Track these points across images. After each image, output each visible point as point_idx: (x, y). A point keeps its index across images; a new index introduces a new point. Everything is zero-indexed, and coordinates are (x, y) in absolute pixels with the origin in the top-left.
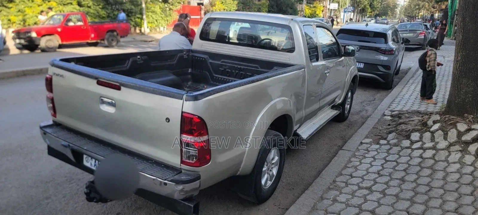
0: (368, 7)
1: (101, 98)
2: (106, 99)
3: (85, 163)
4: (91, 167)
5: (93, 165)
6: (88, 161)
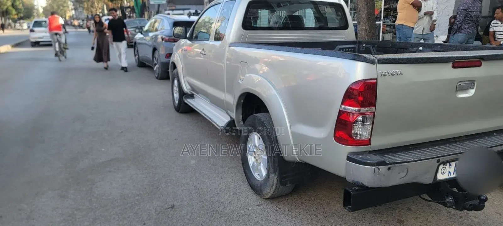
0: (11, 8)
1: (459, 84)
2: (465, 83)
3: (440, 177)
4: (450, 177)
5: (452, 173)
6: (445, 172)
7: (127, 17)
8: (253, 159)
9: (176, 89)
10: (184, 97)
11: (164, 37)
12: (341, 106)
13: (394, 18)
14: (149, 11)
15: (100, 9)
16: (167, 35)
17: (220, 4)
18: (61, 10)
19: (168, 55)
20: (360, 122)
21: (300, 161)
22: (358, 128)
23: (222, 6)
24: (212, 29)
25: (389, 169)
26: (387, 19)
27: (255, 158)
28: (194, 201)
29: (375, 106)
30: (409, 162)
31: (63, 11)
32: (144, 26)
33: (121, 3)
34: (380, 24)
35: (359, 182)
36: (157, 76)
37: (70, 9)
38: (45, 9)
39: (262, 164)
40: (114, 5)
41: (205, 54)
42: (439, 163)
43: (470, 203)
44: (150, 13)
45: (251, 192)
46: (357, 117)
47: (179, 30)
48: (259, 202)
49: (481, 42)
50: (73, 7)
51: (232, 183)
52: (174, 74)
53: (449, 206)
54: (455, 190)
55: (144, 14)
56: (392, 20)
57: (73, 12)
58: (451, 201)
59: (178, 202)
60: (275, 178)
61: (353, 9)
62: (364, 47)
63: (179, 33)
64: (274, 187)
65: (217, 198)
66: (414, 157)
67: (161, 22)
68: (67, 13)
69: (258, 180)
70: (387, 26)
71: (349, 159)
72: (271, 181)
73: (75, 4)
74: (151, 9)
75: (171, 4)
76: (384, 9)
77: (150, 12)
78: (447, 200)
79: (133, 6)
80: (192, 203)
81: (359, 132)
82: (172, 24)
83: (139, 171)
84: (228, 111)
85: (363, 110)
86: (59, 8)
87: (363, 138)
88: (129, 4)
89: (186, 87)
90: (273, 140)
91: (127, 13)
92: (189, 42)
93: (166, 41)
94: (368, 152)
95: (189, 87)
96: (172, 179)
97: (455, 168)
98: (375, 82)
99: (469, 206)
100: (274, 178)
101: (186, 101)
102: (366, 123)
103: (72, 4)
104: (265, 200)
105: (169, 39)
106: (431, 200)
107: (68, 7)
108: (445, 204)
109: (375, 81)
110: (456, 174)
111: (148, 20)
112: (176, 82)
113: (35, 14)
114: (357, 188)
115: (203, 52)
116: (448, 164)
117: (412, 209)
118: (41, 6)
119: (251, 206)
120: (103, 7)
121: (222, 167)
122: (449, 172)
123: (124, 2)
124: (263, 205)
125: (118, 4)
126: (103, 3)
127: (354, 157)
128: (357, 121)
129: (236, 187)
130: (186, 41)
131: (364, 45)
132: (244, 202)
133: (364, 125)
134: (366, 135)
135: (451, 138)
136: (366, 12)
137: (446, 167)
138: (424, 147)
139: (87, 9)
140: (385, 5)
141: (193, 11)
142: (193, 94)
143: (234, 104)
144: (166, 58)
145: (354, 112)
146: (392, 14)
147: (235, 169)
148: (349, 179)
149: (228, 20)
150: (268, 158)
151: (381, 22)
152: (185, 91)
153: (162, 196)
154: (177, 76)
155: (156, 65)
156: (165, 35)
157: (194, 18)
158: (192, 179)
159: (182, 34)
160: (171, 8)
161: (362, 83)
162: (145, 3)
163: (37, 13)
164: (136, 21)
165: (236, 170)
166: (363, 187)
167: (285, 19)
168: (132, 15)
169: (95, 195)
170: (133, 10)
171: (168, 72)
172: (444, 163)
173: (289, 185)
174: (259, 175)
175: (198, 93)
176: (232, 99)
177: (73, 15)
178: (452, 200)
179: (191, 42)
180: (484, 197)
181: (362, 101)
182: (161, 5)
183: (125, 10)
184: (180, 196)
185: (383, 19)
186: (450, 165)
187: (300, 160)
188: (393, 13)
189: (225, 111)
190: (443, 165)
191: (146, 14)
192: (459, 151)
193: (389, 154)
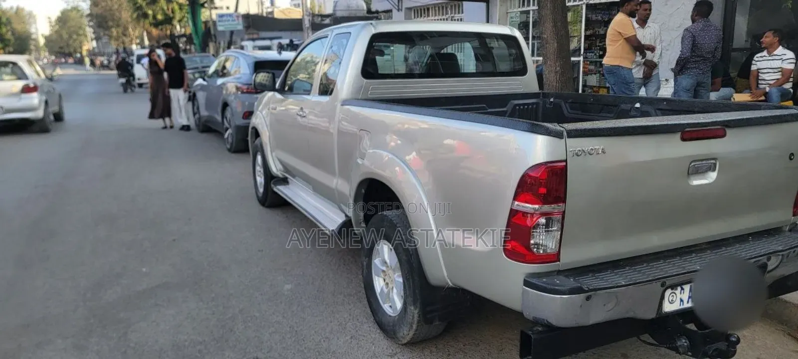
1: (692, 164)
2: (701, 163)
3: (668, 307)
4: (682, 307)
5: (685, 302)
6: (674, 299)
7: (181, 50)
8: (382, 283)
9: (259, 169)
10: (272, 182)
11: (239, 85)
12: (512, 204)
13: (601, 50)
14: (215, 42)
15: (137, 38)
16: (245, 83)
17: (327, 37)
18: (75, 40)
19: (247, 114)
20: (543, 226)
21: (454, 286)
22: (540, 236)
23: (330, 42)
24: (316, 73)
25: (588, 298)
26: (590, 53)
27: (384, 280)
28: (289, 351)
29: (564, 201)
30: (617, 287)
31: (78, 41)
32: (209, 67)
33: (172, 28)
34: (579, 61)
35: (544, 319)
36: (229, 146)
37: (89, 39)
38: (48, 39)
39: (395, 290)
40: (161, 32)
41: (304, 117)
42: (665, 287)
43: (714, 346)
44: (218, 45)
45: (379, 333)
46: (537, 219)
47: (262, 77)
48: (392, 350)
49: (734, 88)
50: (93, 36)
51: (350, 320)
52: (256, 146)
53: (682, 352)
54: (692, 327)
55: (208, 46)
56: (598, 54)
57: (94, 44)
58: (685, 344)
59: (264, 353)
60: (416, 312)
61: (538, 37)
62: (552, 102)
63: (264, 82)
64: (415, 327)
65: (325, 345)
66: (627, 279)
67: (236, 62)
68: (85, 45)
69: (390, 316)
70: (591, 62)
71: (527, 283)
72: (409, 317)
73: (98, 30)
74: (219, 39)
75: (250, 31)
76: (585, 36)
77: (217, 43)
78: (679, 343)
79: (191, 34)
80: (285, 354)
81: (541, 242)
82: (252, 66)
83: (201, 303)
84: (342, 205)
85: (546, 208)
86: (70, 37)
87: (549, 251)
88: (183, 30)
89: (275, 166)
90: (411, 253)
91: (181, 45)
92: (278, 96)
93: (243, 92)
94: (556, 273)
95: (280, 167)
96: (254, 316)
97: (689, 294)
98: (564, 166)
99: (713, 352)
100: (414, 312)
101: (275, 189)
102: (552, 228)
103: (91, 30)
104: (401, 346)
105: (248, 89)
106: (655, 343)
107: (86, 36)
108: (676, 349)
109: (564, 164)
110: (692, 301)
111: (213, 55)
112: (259, 158)
113: (32, 47)
114: (540, 329)
115: (301, 113)
116: (679, 289)
117: (629, 355)
118: (42, 35)
119: (379, 356)
120: (142, 35)
121: (334, 295)
122: (681, 300)
123: (176, 28)
124: (398, 355)
125: (166, 30)
126: (142, 29)
127: (534, 281)
128: (538, 225)
129: (356, 327)
130: (274, 94)
131: (552, 100)
132: (368, 351)
133: (548, 231)
134: (552, 246)
135: (682, 248)
136: (556, 45)
137: (676, 292)
138: (642, 263)
139: (117, 39)
140: (586, 30)
141: (285, 41)
142: (287, 178)
143: (350, 195)
144: (243, 118)
145: (532, 211)
146: (598, 44)
147: (354, 297)
148: (529, 314)
149: (340, 63)
150: (404, 281)
151: (581, 59)
152: (274, 173)
153: (239, 344)
154: (260, 149)
155: (227, 129)
156: (240, 83)
157: (288, 55)
158: (285, 316)
159: (267, 83)
160: (251, 36)
161: (543, 168)
162: (209, 28)
163: (35, 46)
164: (194, 59)
165: (356, 298)
166: (549, 328)
167: (430, 58)
168: (188, 47)
169: (132, 345)
170: (189, 39)
171: (248, 141)
172: (673, 287)
173: (437, 323)
174: (391, 307)
175: (294, 176)
176: (347, 188)
177: (94, 48)
178: (686, 342)
179: (282, 96)
180: (735, 337)
181: (544, 194)
182: (235, 32)
183: (177, 40)
184: (267, 342)
185: (584, 52)
186: (682, 289)
187: (453, 284)
188: (600, 43)
189: (337, 206)
190: (672, 289)
191: (212, 47)
192: (694, 268)
193: (588, 275)
